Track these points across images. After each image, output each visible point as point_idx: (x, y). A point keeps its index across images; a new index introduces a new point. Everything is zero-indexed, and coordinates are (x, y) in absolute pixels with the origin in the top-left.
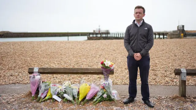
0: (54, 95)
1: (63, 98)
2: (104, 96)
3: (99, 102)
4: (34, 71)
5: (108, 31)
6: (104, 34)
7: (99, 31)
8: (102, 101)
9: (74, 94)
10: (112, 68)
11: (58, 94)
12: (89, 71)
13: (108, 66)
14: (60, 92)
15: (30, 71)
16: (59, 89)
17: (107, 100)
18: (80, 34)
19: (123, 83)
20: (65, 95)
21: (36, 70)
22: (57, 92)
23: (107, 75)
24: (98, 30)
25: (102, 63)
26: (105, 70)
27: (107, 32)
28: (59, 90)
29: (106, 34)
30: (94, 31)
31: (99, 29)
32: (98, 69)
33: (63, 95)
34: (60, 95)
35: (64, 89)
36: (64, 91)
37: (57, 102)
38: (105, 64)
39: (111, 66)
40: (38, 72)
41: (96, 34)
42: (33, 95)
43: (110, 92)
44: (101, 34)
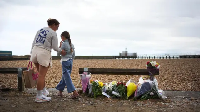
0: (103, 92)
1: (111, 95)
2: (151, 94)
3: (146, 99)
4: (84, 71)
5: (135, 54)
6: (131, 58)
7: (126, 54)
11: (107, 92)
12: (135, 71)
13: (154, 65)
14: (108, 90)
15: (81, 71)
16: (107, 88)
17: (154, 98)
19: (165, 89)
20: (114, 93)
21: (86, 70)
22: (105, 90)
24: (125, 53)
25: (148, 64)
26: (151, 70)
27: (134, 55)
29: (133, 58)
30: (120, 54)
31: (126, 52)
32: (144, 70)
33: (112, 92)
35: (112, 87)
36: (112, 89)
37: (107, 98)
38: (151, 64)
39: (157, 66)
40: (88, 72)
41: (123, 57)
42: (84, 92)
43: (156, 90)
44: (128, 57)
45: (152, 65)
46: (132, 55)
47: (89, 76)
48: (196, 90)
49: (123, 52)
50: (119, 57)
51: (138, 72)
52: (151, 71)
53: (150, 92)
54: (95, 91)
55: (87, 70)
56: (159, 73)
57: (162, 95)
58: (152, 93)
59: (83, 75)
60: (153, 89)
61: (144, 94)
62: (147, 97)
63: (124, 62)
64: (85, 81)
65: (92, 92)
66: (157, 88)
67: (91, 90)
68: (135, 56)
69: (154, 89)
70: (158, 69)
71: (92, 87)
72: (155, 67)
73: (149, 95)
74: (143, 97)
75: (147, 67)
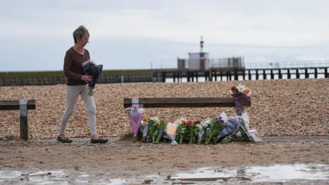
2: (237, 134)
3: (231, 142)
4: (133, 102)
5: (236, 60)
6: (221, 75)
7: (202, 63)
8: (234, 141)
10: (248, 95)
13: (242, 91)
15: (126, 103)
17: (242, 141)
21: (135, 100)
23: (240, 106)
24: (199, 57)
25: (233, 89)
27: (231, 66)
29: (228, 75)
30: (181, 62)
31: (202, 54)
32: (227, 99)
38: (237, 90)
39: (247, 92)
40: (139, 104)
41: (191, 75)
42: (135, 135)
43: (245, 129)
44: (210, 74)
45: (239, 90)
46: (225, 65)
47: (141, 110)
49: (191, 54)
50: (176, 74)
51: (218, 102)
52: (237, 100)
53: (237, 132)
54: (154, 132)
55: (137, 102)
56: (250, 102)
58: (239, 134)
59: (132, 109)
60: (240, 127)
62: (231, 139)
63: (196, 91)
64: (136, 119)
65: (148, 134)
66: (247, 125)
67: (146, 133)
68: (235, 69)
69: (243, 128)
70: (249, 97)
71: (147, 126)
72: (243, 94)
73: (235, 136)
75: (232, 95)
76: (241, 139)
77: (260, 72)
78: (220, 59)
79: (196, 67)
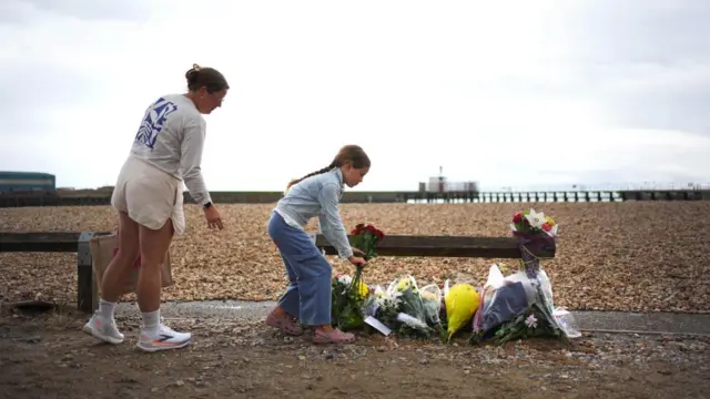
0: (368, 315)
1: (395, 325)
2: (527, 322)
3: (514, 339)
5: (472, 185)
6: (458, 197)
7: (441, 186)
8: (520, 337)
9: (431, 314)
10: (550, 234)
11: (379, 315)
12: (475, 247)
13: (539, 225)
14: (384, 308)
18: (370, 198)
19: (576, 305)
20: (403, 317)
22: (375, 309)
23: (532, 258)
24: (438, 181)
25: (518, 219)
26: (528, 241)
27: (468, 189)
28: (382, 301)
29: (465, 198)
30: (423, 185)
31: (441, 178)
32: (503, 240)
33: (396, 316)
34: (384, 318)
35: (398, 297)
36: (396, 306)
37: (381, 337)
39: (548, 226)
41: (430, 196)
43: (546, 309)
44: (448, 196)
45: (532, 223)
46: (462, 189)
48: (678, 309)
49: (431, 178)
50: (417, 196)
51: (484, 247)
52: (526, 245)
53: (526, 316)
54: (341, 312)
56: (554, 250)
57: (564, 327)
58: (532, 320)
60: (534, 305)
61: (505, 322)
62: (515, 333)
63: (435, 214)
66: (549, 301)
68: (470, 193)
69: (540, 306)
70: (552, 239)
72: (539, 231)
73: (522, 326)
74: (502, 332)
75: (514, 232)
76: (537, 333)
77: (494, 195)
78: (458, 184)
79: (435, 189)
